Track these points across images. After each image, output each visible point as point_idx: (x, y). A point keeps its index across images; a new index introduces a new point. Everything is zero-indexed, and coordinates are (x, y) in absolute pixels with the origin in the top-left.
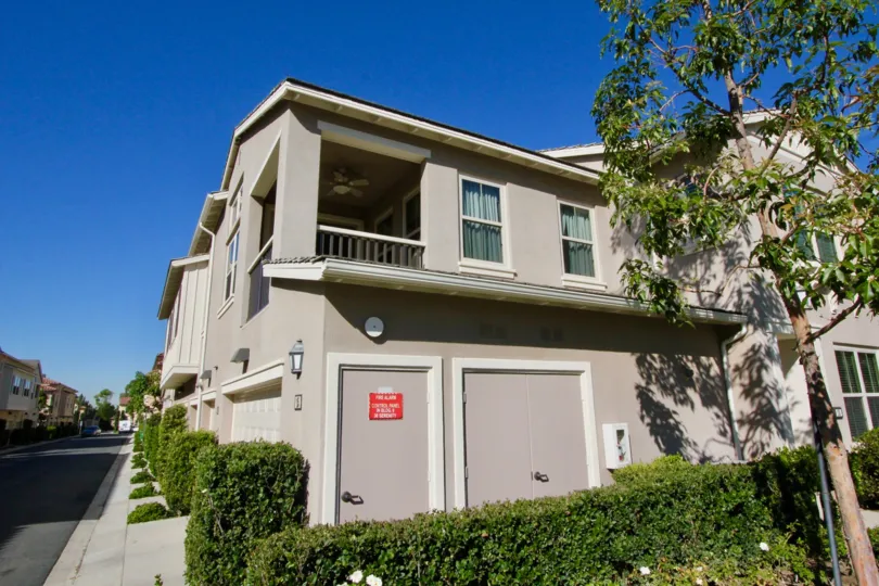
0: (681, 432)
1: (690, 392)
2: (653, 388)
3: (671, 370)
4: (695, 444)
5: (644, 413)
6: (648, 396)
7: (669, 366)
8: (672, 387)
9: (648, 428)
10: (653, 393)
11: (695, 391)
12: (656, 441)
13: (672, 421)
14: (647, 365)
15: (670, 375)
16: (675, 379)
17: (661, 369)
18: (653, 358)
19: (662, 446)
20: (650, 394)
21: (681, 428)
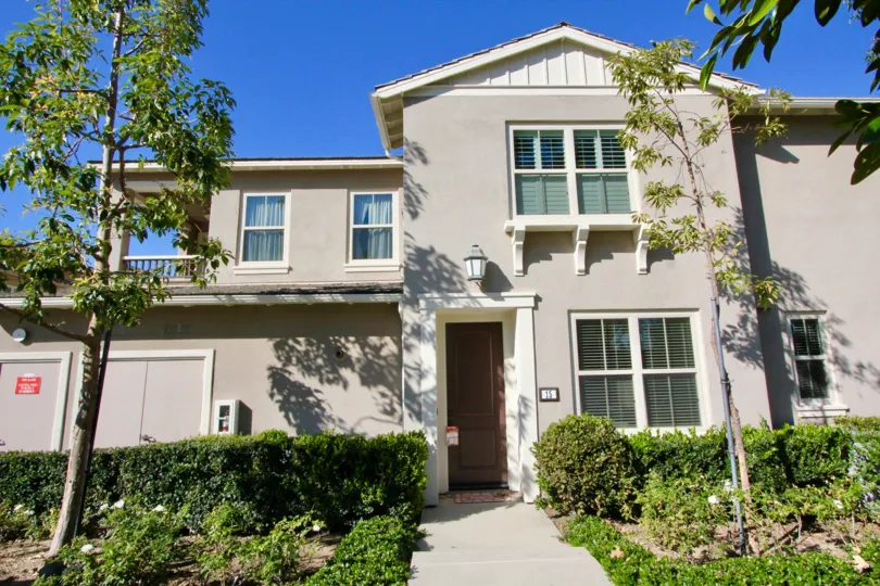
0: (323, 410)
1: (345, 372)
2: (291, 368)
3: (321, 352)
4: (341, 421)
5: (275, 391)
6: (284, 376)
7: (318, 349)
8: (319, 369)
9: (278, 405)
10: (290, 373)
11: (353, 370)
12: (287, 417)
13: (311, 399)
14: (287, 348)
15: (316, 357)
16: (324, 360)
17: (307, 353)
18: (298, 343)
19: (293, 421)
20: (287, 375)
21: (323, 405)
